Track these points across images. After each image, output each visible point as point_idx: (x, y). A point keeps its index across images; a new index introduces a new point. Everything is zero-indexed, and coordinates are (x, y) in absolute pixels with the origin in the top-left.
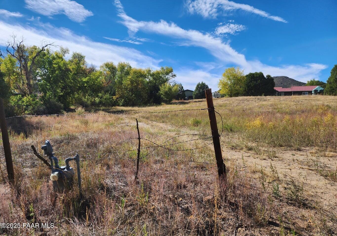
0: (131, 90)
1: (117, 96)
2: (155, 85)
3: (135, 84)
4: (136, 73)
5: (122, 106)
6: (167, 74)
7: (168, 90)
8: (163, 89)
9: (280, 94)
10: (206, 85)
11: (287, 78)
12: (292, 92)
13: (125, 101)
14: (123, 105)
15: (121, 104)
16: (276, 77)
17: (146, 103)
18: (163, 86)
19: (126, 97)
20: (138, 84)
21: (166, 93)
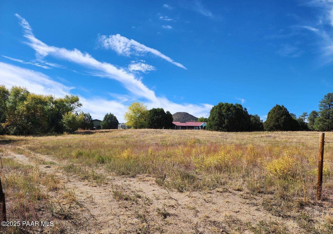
0: (27, 117)
1: (7, 124)
2: (58, 113)
3: (33, 111)
4: (34, 99)
5: (13, 134)
6: (73, 102)
7: (72, 119)
8: (66, 118)
9: (177, 128)
10: (114, 117)
11: (188, 114)
12: (186, 126)
13: (18, 128)
14: (15, 134)
15: (12, 132)
16: (180, 113)
17: (45, 132)
18: (66, 115)
19: (20, 125)
20: (36, 111)
21: (69, 122)
